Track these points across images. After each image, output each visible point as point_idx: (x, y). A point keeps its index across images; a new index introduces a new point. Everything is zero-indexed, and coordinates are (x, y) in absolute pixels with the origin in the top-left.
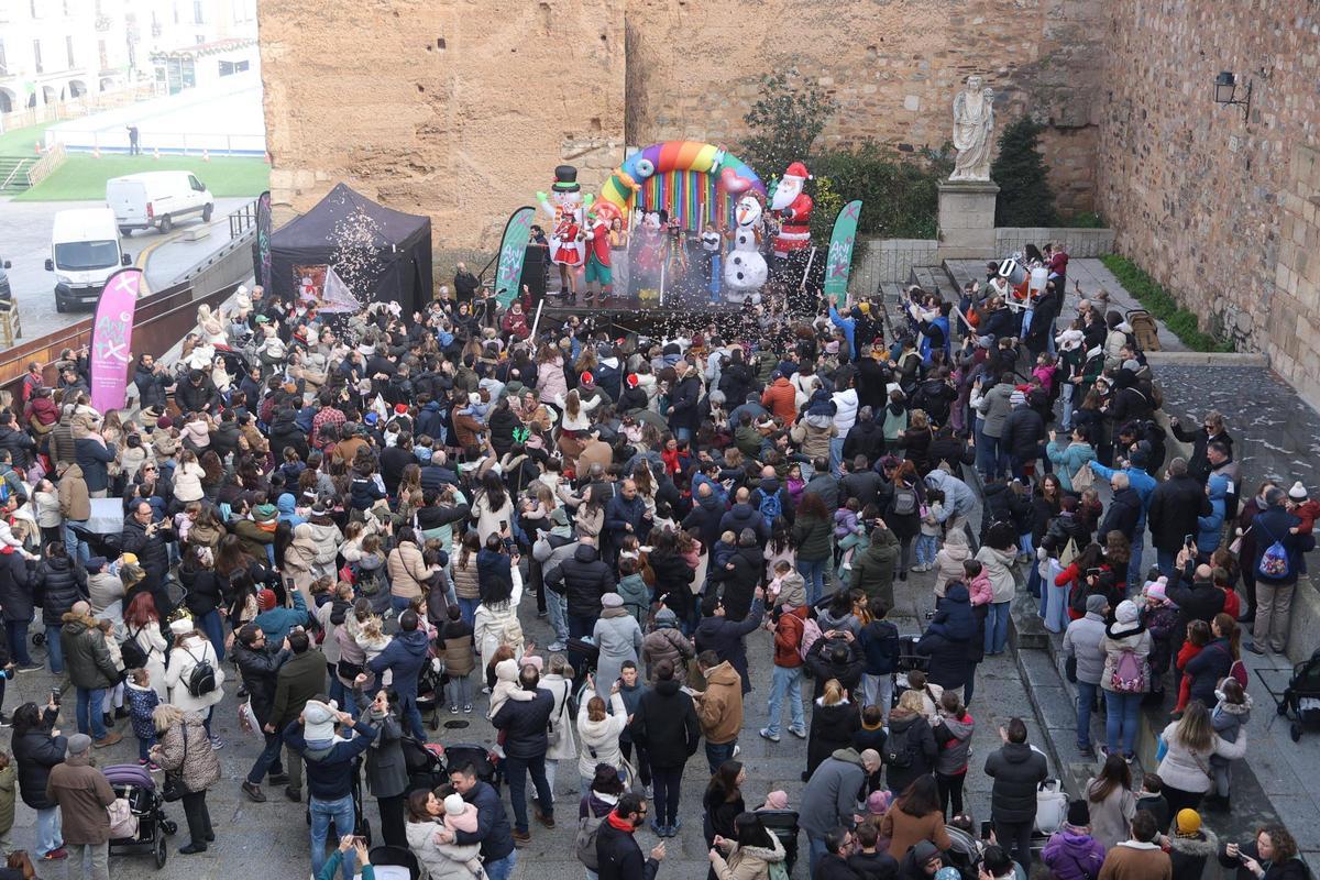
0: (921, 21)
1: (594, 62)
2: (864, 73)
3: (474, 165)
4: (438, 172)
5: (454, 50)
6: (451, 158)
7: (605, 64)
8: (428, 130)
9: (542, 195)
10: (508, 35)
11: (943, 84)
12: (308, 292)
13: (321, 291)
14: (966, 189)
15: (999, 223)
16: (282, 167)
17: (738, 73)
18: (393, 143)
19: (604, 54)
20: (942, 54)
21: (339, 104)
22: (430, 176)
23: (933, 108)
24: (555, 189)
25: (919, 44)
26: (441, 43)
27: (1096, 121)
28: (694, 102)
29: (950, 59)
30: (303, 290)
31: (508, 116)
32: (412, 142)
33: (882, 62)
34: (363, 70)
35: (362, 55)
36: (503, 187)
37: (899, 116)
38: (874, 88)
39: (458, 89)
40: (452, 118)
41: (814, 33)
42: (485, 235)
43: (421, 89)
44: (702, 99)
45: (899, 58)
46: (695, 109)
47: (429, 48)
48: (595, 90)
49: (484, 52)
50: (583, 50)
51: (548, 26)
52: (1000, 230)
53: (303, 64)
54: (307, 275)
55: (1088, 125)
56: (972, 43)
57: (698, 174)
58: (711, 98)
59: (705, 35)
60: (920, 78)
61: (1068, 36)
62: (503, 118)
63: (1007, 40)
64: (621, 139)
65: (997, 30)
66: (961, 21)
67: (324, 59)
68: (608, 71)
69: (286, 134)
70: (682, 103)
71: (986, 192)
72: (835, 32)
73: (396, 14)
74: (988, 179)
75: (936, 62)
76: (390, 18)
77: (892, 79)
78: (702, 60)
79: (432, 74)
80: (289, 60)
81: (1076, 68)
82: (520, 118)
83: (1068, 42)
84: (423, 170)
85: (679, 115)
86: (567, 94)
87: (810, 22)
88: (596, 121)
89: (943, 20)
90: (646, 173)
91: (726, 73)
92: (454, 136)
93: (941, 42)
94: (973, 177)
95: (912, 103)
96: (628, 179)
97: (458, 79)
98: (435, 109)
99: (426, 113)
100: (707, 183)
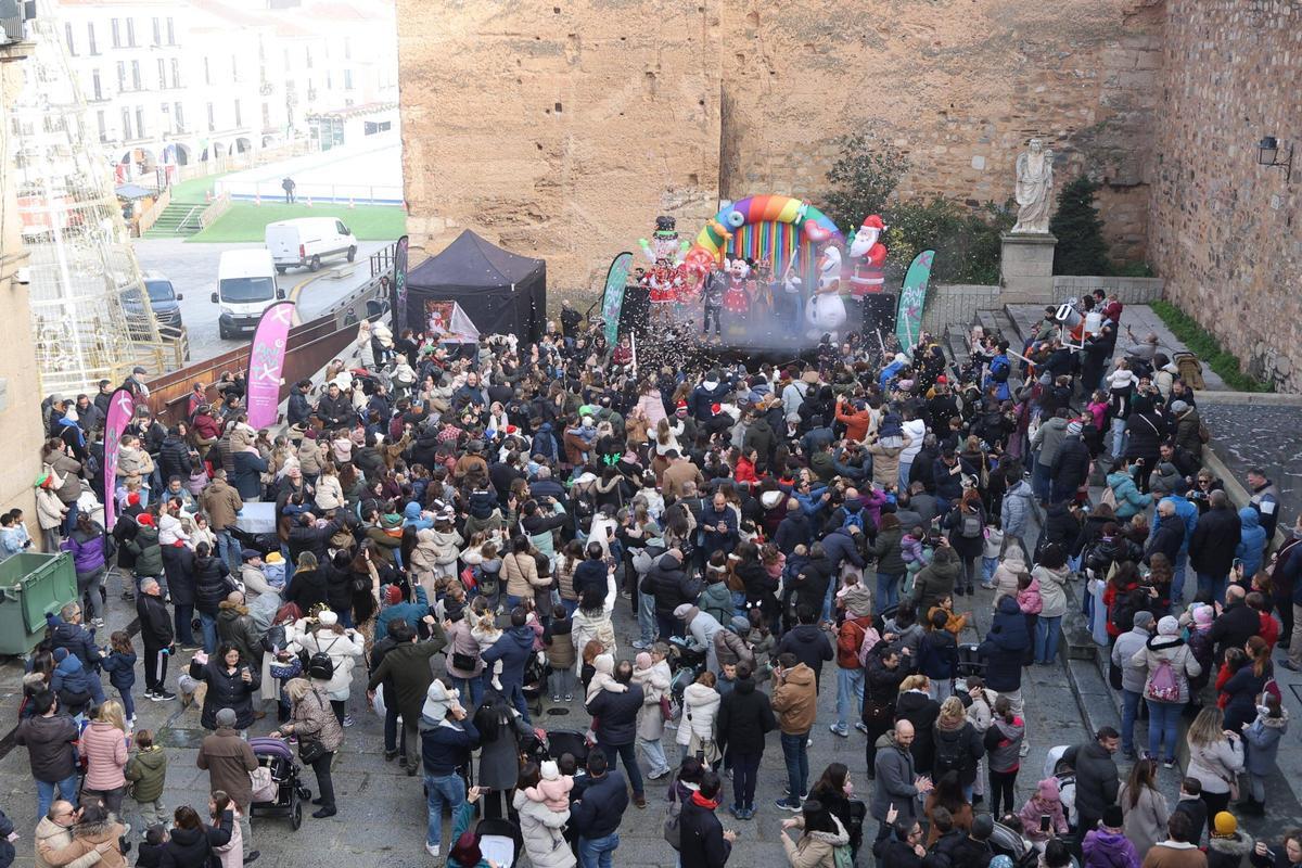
0: (988, 89)
1: (693, 124)
2: (935, 135)
3: (584, 214)
4: (553, 221)
5: (570, 113)
6: (565, 208)
7: (702, 126)
8: (546, 184)
9: (643, 242)
10: (617, 99)
11: (1008, 146)
12: (437, 324)
13: (448, 324)
14: (1028, 241)
15: (1057, 271)
16: (417, 214)
17: (822, 135)
18: (515, 194)
19: (702, 118)
20: (1007, 119)
21: (467, 160)
22: (546, 225)
23: (998, 167)
24: (656, 236)
25: (981, 109)
26: (559, 107)
27: (1147, 181)
28: (781, 161)
29: (1014, 124)
30: (432, 322)
31: (615, 172)
32: (531, 194)
33: (952, 126)
34: (489, 130)
35: (489, 117)
36: (610, 234)
37: (967, 174)
38: (944, 149)
39: (572, 147)
40: (566, 173)
41: (891, 100)
42: (593, 276)
43: (540, 147)
44: (789, 157)
45: (967, 121)
46: (782, 166)
47: (548, 111)
48: (693, 149)
49: (596, 116)
50: (683, 114)
51: (653, 92)
52: (1057, 278)
53: (437, 124)
54: (436, 310)
55: (1140, 184)
56: (1035, 109)
57: (784, 225)
58: (797, 157)
59: (791, 101)
60: (987, 140)
61: (1122, 103)
62: (611, 173)
63: (1066, 106)
64: (716, 193)
65: (1057, 98)
66: (1025, 90)
67: (456, 121)
68: (705, 132)
69: (421, 185)
70: (770, 161)
71: (1044, 244)
72: (909, 98)
73: (519, 81)
74: (1047, 231)
75: (1001, 126)
76: (514, 85)
77: (960, 141)
78: (790, 123)
79: (549, 135)
80: (425, 121)
81: (1130, 132)
82: (626, 174)
83: (1123, 109)
84: (540, 218)
85: (768, 171)
86: (668, 153)
87: (886, 90)
88: (693, 177)
89: (1007, 88)
90: (736, 224)
91: (810, 135)
92: (568, 188)
93: (1006, 107)
94: (1033, 230)
95: (979, 163)
96: (721, 228)
97: (572, 139)
98: (551, 164)
99: (544, 169)
100: (792, 233)
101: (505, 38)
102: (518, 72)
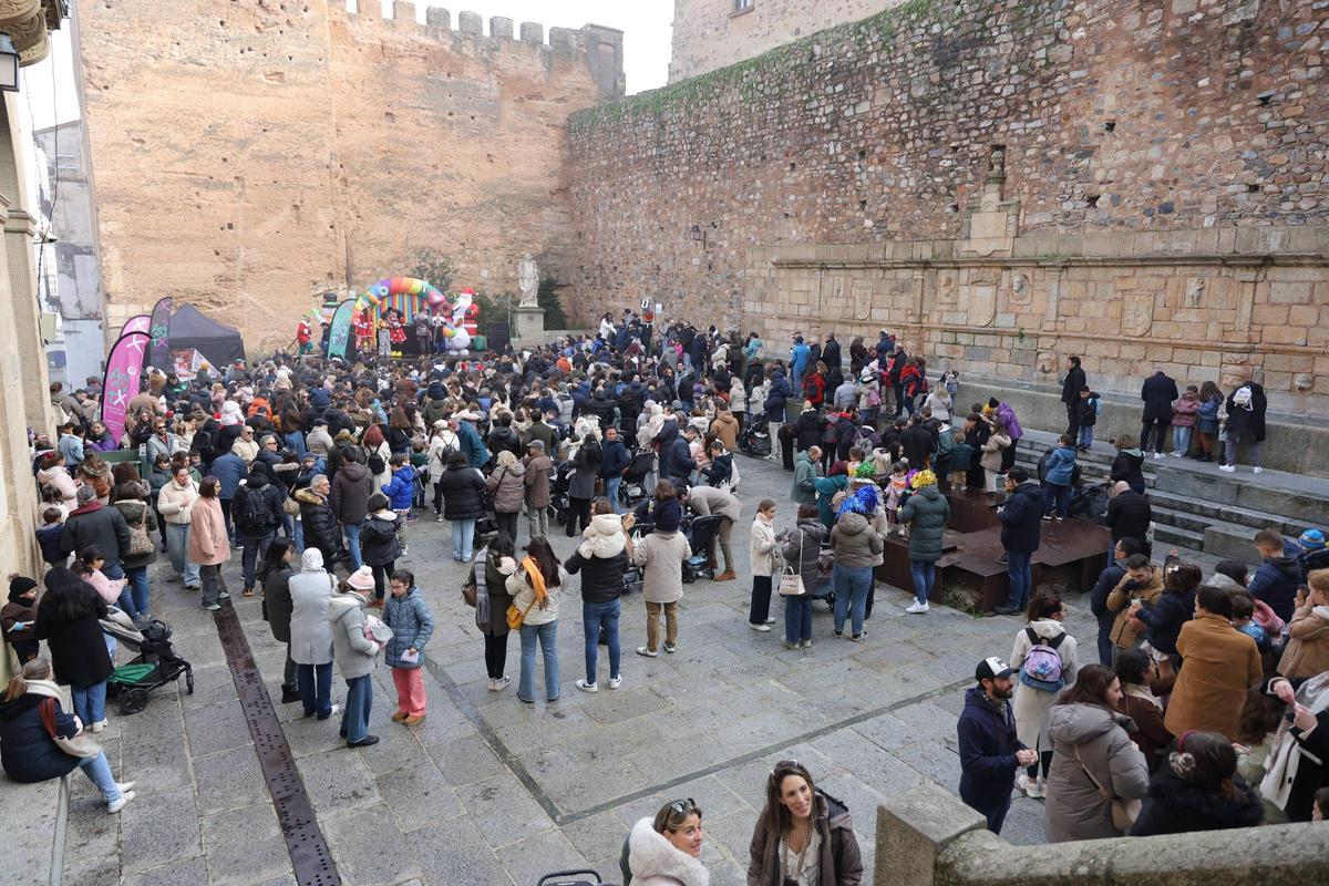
0: (487, 231)
1: (328, 240)
2: (460, 257)
3: (254, 300)
4: (230, 306)
5: (239, 230)
6: (238, 296)
7: (334, 242)
8: (223, 279)
9: (316, 311)
10: (273, 223)
11: (499, 263)
12: (180, 366)
13: (190, 366)
14: (528, 311)
15: (545, 329)
16: (118, 302)
17: (393, 256)
18: (201, 287)
19: (333, 236)
20: (498, 248)
21: (160, 262)
22: (224, 308)
23: (496, 276)
24: (324, 306)
25: (483, 242)
26: (230, 226)
27: (572, 282)
28: (369, 272)
29: (502, 251)
30: (176, 366)
31: (275, 271)
32: (212, 286)
33: (468, 252)
34: (177, 240)
35: (175, 231)
36: (273, 313)
37: (479, 280)
38: (465, 265)
39: (242, 254)
40: (239, 272)
41: (433, 235)
42: (263, 343)
43: (217, 254)
44: (374, 270)
45: (476, 249)
46: (370, 275)
47: (222, 229)
48: (329, 256)
49: (260, 232)
50: (321, 233)
51: (298, 219)
52: (547, 332)
53: (132, 236)
54: (179, 356)
55: (569, 285)
56: (512, 243)
57: (412, 295)
58: (379, 269)
59: (372, 235)
60: (488, 261)
61: (555, 241)
62: (271, 272)
63: (527, 242)
64: (345, 285)
65: (523, 237)
66: (506, 232)
67: (148, 233)
68: (336, 245)
69: (121, 281)
70: (362, 272)
71: (539, 312)
72: (443, 235)
73: (199, 207)
74: (536, 305)
75: (495, 252)
76: (194, 209)
77: (474, 261)
78: (373, 248)
79: (225, 244)
80: (122, 233)
81: (561, 257)
82: (282, 272)
83: (556, 244)
84: (219, 304)
85: (361, 279)
86: (312, 258)
87: (430, 230)
88: (330, 275)
89: (497, 231)
90: (384, 294)
91: (386, 256)
92: (241, 283)
93: (497, 242)
94: (531, 305)
95: (485, 273)
96: (375, 298)
97: (242, 247)
98: (227, 266)
99: (221, 269)
100: (416, 301)
101: (185, 176)
102: (197, 200)
